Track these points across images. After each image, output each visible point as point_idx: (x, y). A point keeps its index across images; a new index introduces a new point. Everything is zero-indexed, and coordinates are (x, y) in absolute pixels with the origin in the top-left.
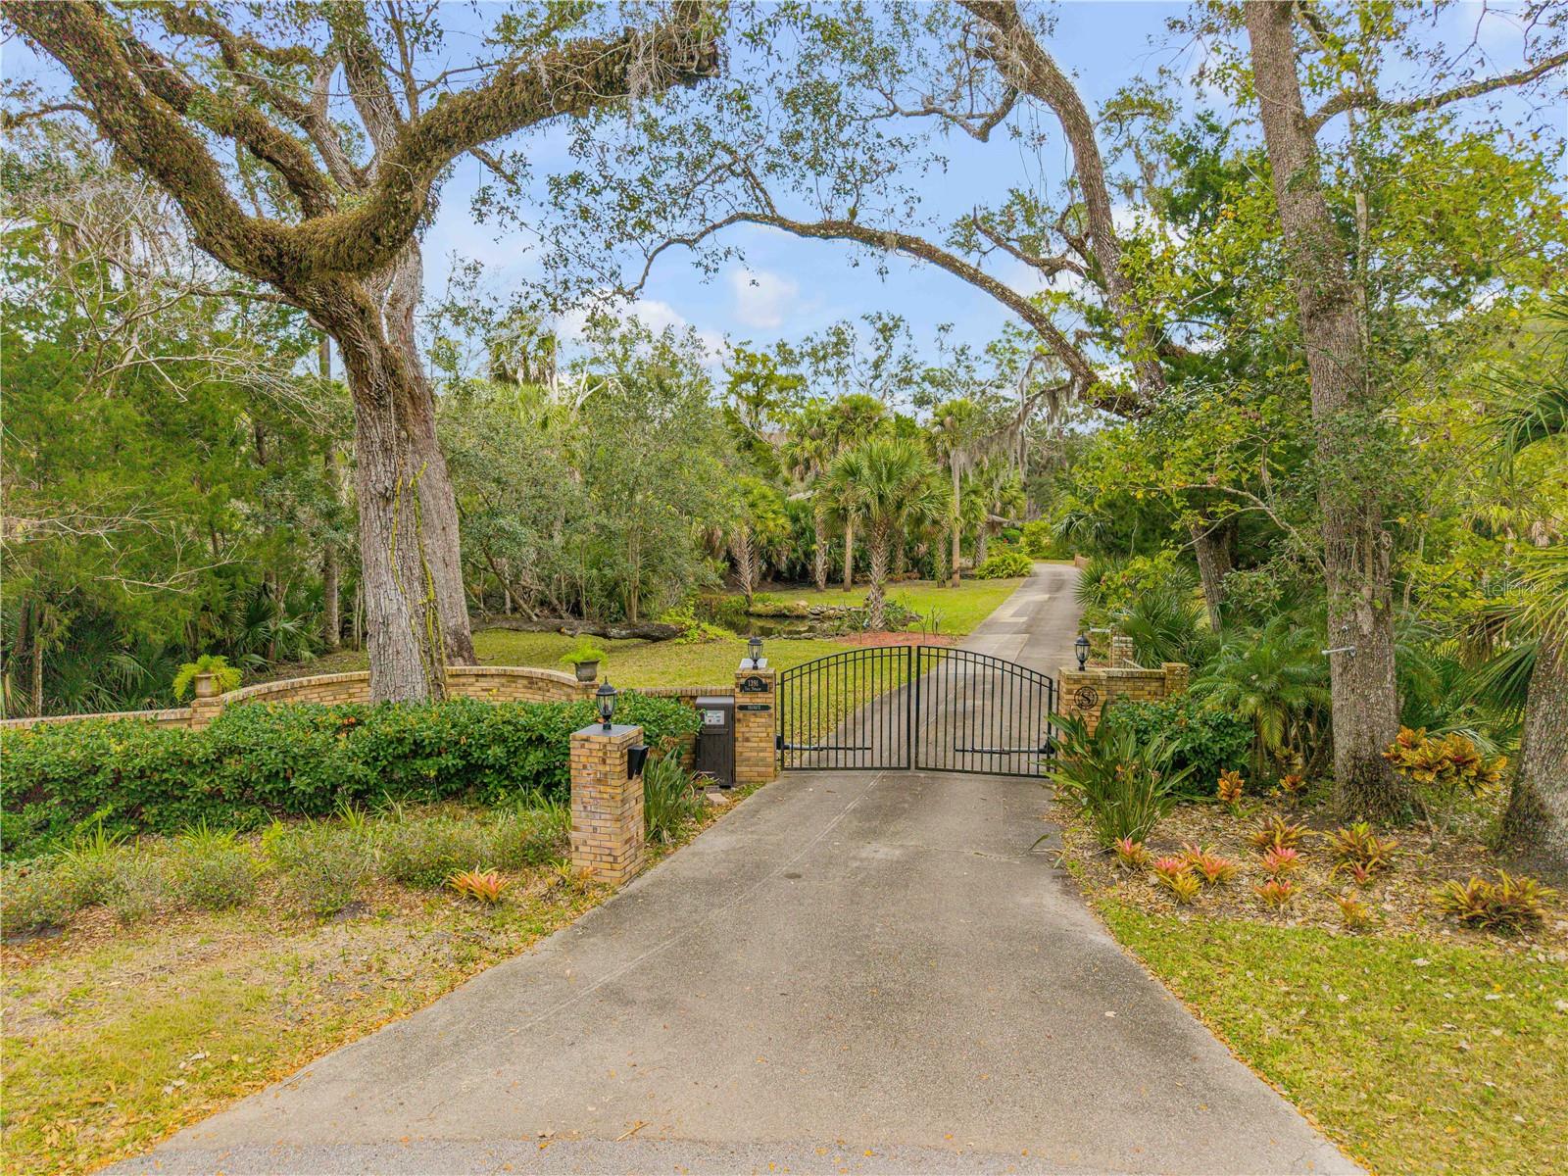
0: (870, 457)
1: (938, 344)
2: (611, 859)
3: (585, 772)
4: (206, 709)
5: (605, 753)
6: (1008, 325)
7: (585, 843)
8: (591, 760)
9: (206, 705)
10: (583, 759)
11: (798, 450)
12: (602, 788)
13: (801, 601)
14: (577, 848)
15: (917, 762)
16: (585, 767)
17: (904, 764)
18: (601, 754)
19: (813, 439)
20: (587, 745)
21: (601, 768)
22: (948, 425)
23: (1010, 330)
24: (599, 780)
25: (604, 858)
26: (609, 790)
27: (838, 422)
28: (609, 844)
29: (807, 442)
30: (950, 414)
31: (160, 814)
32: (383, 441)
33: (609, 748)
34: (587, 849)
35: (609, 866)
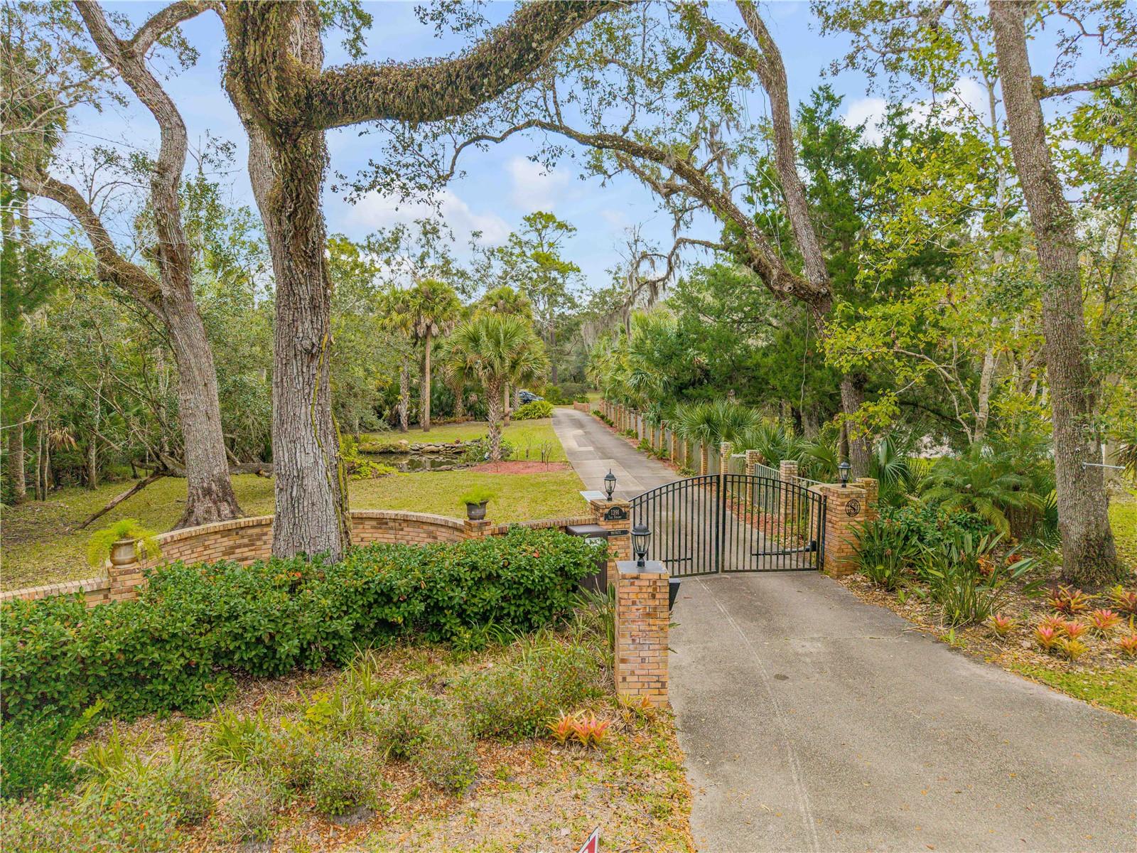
0: (487, 327)
1: (472, 246)
2: (659, 685)
3: (635, 607)
4: (127, 577)
5: (655, 589)
6: (512, 235)
7: (633, 673)
8: (640, 596)
9: (127, 572)
10: (632, 596)
11: (387, 321)
12: (651, 621)
13: (405, 440)
14: (624, 679)
15: (723, 566)
16: (634, 603)
17: (714, 569)
18: (650, 590)
19: (399, 313)
20: (637, 582)
21: (651, 603)
22: (500, 307)
23: (514, 239)
24: (648, 615)
25: (652, 685)
26: (658, 622)
27: (419, 300)
28: (657, 672)
29: (394, 314)
30: (501, 298)
31: (118, 698)
32: (312, 298)
33: (658, 584)
34: (635, 679)
35: (656, 692)
